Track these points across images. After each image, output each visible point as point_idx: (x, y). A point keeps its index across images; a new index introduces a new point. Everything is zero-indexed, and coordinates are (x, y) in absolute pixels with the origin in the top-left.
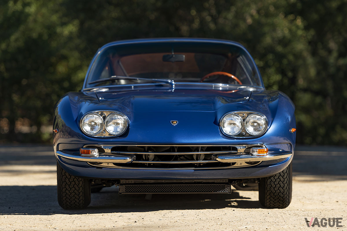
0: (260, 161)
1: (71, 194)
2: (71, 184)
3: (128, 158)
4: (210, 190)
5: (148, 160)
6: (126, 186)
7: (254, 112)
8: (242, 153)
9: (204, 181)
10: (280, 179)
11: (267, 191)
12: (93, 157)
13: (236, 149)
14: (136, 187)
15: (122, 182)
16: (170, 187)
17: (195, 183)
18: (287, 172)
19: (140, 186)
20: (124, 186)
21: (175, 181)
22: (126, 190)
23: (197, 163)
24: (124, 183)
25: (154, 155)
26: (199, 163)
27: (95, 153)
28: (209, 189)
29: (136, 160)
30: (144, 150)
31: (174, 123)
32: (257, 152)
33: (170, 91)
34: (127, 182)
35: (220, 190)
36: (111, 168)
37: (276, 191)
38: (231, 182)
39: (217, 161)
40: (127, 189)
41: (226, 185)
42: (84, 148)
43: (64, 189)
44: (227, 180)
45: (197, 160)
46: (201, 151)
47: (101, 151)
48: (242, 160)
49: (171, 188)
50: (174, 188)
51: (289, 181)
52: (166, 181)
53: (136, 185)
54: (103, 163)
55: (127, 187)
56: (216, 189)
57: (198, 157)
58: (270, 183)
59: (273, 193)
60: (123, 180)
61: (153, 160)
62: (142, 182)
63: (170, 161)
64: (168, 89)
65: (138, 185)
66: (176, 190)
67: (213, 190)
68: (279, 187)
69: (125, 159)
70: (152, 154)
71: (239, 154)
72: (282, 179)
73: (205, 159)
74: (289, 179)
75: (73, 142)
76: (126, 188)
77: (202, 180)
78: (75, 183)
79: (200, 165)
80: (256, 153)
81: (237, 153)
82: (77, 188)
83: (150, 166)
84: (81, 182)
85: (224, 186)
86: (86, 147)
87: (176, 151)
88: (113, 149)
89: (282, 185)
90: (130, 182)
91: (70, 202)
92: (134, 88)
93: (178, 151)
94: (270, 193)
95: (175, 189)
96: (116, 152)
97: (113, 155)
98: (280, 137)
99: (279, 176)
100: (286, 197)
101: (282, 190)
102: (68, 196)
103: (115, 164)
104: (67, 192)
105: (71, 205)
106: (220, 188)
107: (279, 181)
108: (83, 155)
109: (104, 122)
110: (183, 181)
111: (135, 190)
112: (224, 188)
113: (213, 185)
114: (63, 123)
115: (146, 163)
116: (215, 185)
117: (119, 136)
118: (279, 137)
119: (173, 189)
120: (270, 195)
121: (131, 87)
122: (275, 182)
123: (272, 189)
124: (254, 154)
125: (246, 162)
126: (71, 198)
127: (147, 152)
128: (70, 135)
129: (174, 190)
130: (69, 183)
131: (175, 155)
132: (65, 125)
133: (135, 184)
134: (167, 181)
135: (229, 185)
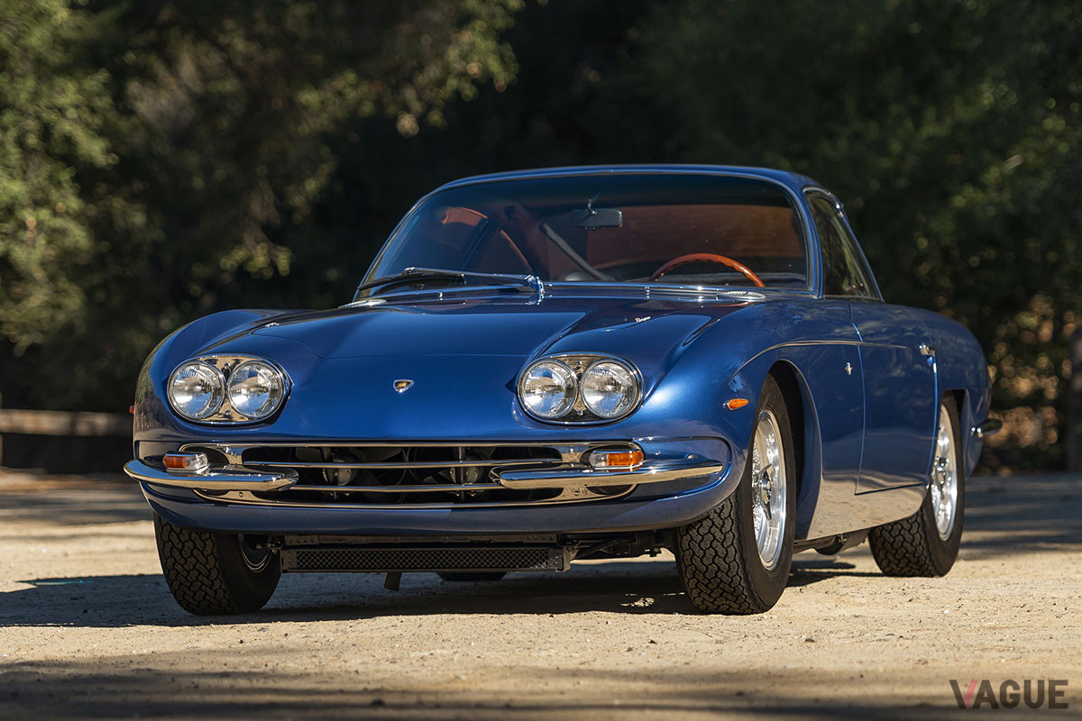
0: (631, 485)
1: (189, 573)
2: (184, 546)
3: (274, 479)
4: (511, 563)
5: (335, 482)
6: (298, 553)
7: (608, 356)
8: (575, 463)
9: (495, 539)
10: (713, 535)
11: (686, 567)
12: (191, 474)
13: (557, 455)
14: (324, 555)
15: (290, 540)
16: (409, 555)
17: (473, 544)
18: (730, 516)
19: (332, 552)
20: (293, 552)
21: (421, 540)
22: (298, 564)
23: (460, 491)
24: (295, 543)
25: (351, 469)
26: (465, 491)
27: (200, 465)
28: (508, 561)
29: (298, 483)
30: (319, 456)
31: (400, 385)
32: (605, 460)
33: (531, 303)
34: (302, 541)
35: (535, 564)
36: (246, 505)
37: (707, 567)
38: (563, 541)
39: (501, 485)
40: (301, 561)
41: (551, 551)
42: (181, 453)
43: (169, 560)
44: (555, 537)
45: (459, 482)
46: (464, 459)
47: (217, 460)
48: (580, 481)
49: (413, 558)
50: (418, 558)
51: (739, 541)
52: (399, 538)
53: (324, 551)
54: (228, 491)
55: (301, 555)
56: (526, 561)
57: (461, 476)
58: (689, 545)
59: (701, 572)
60: (291, 537)
61: (349, 484)
62: (340, 542)
63: (393, 484)
64: (527, 300)
65: (329, 550)
66: (424, 564)
67: (517, 564)
68: (714, 557)
69: (265, 481)
70: (344, 469)
71: (567, 466)
72: (718, 535)
73: (479, 481)
74: (740, 535)
75: (165, 439)
76: (298, 558)
77: (491, 537)
78: (195, 546)
79: (467, 497)
80: (603, 464)
81: (560, 464)
82: (202, 560)
83: (342, 498)
84: (209, 543)
85: (546, 553)
86: (186, 450)
87: (407, 458)
88: (247, 455)
89: (721, 551)
90: (309, 543)
91: (192, 594)
92: (443, 297)
93: (411, 460)
94: (695, 572)
95: (421, 561)
96: (258, 463)
97: (249, 470)
98: (701, 422)
99: (712, 527)
100: (740, 584)
101: (724, 566)
102: (183, 580)
103: (256, 493)
104: (179, 568)
105: (199, 602)
106: (535, 558)
107: (713, 541)
108: (169, 469)
109: (225, 385)
110: (441, 540)
111: (321, 563)
112: (547, 558)
113: (516, 549)
114: (149, 387)
115: (332, 492)
116: (523, 549)
117: (264, 422)
118: (696, 421)
119: (415, 561)
120: (694, 577)
121: (436, 296)
122: (701, 542)
123: (697, 561)
124: (597, 465)
125: (591, 489)
126: (192, 583)
127: (330, 461)
128: (158, 420)
129: (418, 564)
130: (180, 546)
131: (404, 469)
132: (152, 393)
133: (322, 546)
134: (399, 540)
135: (558, 551)
